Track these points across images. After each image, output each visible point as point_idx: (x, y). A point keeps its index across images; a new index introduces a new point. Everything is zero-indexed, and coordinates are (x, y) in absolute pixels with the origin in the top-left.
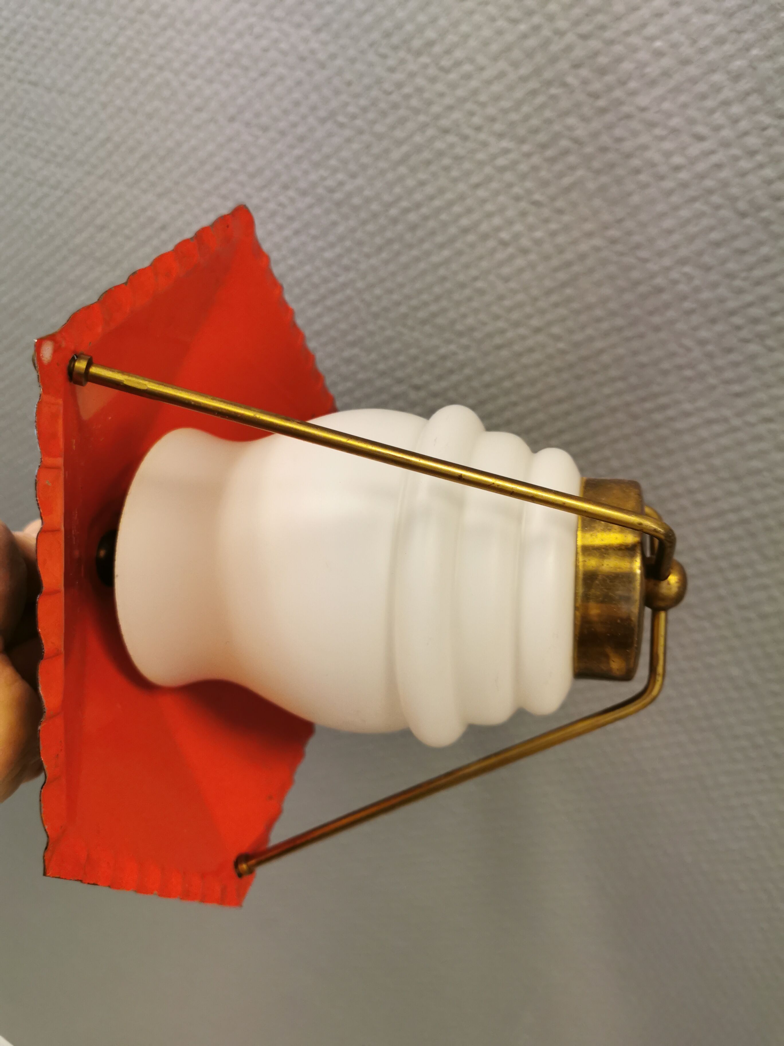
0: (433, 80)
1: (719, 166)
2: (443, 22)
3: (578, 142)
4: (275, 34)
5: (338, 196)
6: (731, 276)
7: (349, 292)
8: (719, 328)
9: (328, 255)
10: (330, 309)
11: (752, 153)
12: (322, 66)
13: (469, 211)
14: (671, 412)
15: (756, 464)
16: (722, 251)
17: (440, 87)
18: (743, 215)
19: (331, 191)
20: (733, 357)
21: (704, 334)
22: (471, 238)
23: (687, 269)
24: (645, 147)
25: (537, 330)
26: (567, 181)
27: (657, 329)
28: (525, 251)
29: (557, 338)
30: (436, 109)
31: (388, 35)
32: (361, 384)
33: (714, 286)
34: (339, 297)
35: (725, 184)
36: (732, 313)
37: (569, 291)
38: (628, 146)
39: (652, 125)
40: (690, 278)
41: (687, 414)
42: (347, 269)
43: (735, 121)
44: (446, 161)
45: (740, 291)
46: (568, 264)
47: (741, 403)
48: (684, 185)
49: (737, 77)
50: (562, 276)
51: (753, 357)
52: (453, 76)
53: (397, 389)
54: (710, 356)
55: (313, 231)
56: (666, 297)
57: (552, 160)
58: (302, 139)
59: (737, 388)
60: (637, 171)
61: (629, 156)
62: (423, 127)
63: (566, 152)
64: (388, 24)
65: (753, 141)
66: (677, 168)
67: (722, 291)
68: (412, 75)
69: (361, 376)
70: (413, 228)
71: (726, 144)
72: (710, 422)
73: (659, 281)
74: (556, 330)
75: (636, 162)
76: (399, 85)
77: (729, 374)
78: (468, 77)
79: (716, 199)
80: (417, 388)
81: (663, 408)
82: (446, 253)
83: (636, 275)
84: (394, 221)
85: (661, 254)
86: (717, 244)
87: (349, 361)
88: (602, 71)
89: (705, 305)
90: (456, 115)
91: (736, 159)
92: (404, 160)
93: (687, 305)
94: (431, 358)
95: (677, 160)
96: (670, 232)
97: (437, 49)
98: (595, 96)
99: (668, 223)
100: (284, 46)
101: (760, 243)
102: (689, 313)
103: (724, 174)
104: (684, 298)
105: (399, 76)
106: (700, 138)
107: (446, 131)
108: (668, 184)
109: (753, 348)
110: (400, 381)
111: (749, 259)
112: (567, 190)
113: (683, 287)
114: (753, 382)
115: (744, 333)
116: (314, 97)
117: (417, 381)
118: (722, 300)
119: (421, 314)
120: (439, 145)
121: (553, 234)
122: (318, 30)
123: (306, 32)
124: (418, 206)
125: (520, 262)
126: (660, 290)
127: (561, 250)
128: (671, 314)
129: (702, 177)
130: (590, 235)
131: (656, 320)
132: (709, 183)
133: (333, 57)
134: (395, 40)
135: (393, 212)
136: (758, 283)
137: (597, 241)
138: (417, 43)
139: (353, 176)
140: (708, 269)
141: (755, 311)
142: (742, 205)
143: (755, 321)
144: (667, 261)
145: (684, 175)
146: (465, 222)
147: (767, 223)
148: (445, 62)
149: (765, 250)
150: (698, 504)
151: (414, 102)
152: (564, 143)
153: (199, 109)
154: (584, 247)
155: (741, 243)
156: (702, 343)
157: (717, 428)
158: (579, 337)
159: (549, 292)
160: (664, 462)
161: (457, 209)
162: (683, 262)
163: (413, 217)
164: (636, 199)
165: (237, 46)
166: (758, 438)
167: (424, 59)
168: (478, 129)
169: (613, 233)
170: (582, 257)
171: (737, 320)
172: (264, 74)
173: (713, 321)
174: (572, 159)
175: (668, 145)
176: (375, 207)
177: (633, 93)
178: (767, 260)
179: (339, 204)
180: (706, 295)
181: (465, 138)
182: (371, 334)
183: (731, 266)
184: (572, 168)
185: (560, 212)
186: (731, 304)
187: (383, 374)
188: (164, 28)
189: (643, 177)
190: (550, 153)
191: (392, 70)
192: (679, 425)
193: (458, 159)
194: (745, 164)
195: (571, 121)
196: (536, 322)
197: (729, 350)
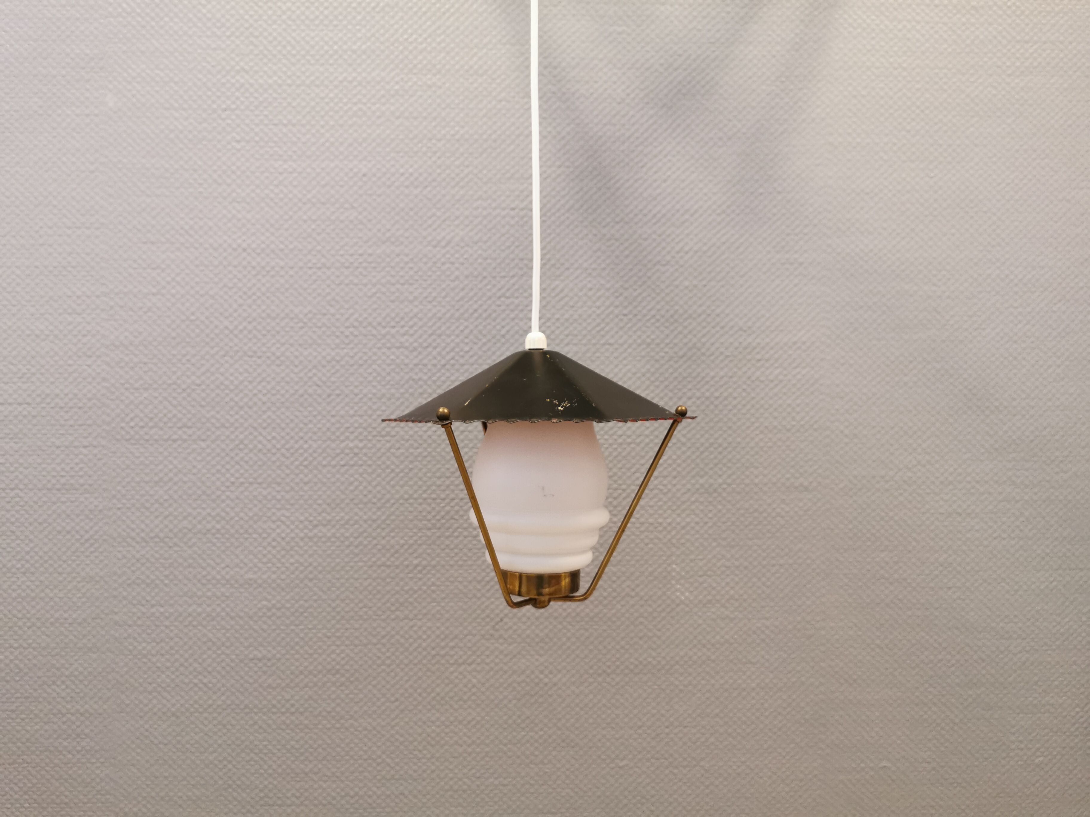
0: (490, 84)
1: (606, 90)
2: (489, 62)
3: (554, 93)
4: (415, 79)
5: (457, 137)
6: (624, 125)
7: (470, 176)
8: (627, 144)
9: (457, 163)
10: (462, 187)
11: (615, 83)
12: (440, 88)
14: (622, 182)
15: (659, 191)
16: (618, 118)
17: (494, 85)
18: (619, 103)
19: (453, 135)
20: (636, 153)
21: (622, 148)
22: (521, 138)
23: (608, 127)
24: (578, 90)
25: (559, 167)
27: (605, 151)
29: (568, 167)
30: (494, 94)
31: (467, 71)
32: (485, 217)
33: (619, 130)
34: (466, 180)
35: (610, 95)
36: (629, 138)
38: (572, 91)
39: (578, 82)
40: (610, 130)
41: (628, 180)
42: (467, 166)
43: (606, 74)
44: (504, 112)
45: (628, 130)
46: (563, 138)
47: (644, 170)
48: (597, 99)
49: (601, 60)
52: (498, 81)
53: (504, 213)
54: (627, 156)
55: (448, 155)
58: (435, 119)
59: (641, 165)
60: (578, 99)
61: (574, 94)
62: (490, 102)
64: (466, 67)
65: (614, 79)
66: (592, 94)
67: (623, 131)
68: (481, 84)
69: (485, 213)
70: (495, 141)
71: (606, 82)
72: (636, 181)
73: (600, 134)
74: (567, 164)
75: (577, 95)
76: (476, 88)
77: (636, 160)
79: (609, 100)
80: (513, 209)
81: (619, 180)
82: (512, 147)
84: (486, 140)
85: (597, 124)
86: (615, 116)
87: (477, 208)
88: (555, 68)
89: (619, 138)
90: (503, 94)
91: (611, 86)
92: (485, 115)
93: (613, 139)
94: (517, 193)
95: (591, 91)
96: (597, 116)
97: (490, 72)
98: (555, 76)
99: (595, 113)
100: (420, 83)
102: (614, 142)
103: (609, 91)
104: (610, 137)
105: (475, 85)
106: (596, 82)
107: (500, 101)
108: (591, 100)
109: (640, 148)
110: (504, 209)
113: (609, 134)
115: (636, 143)
116: (439, 101)
117: (513, 206)
118: (624, 134)
119: (508, 175)
120: (499, 107)
121: (555, 128)
122: (435, 75)
123: (429, 76)
124: (495, 132)
126: (601, 137)
127: (559, 133)
128: (608, 144)
129: (601, 94)
130: (569, 124)
131: (603, 148)
132: (605, 96)
133: (444, 83)
134: (471, 72)
135: (485, 137)
136: (633, 124)
137: (572, 126)
138: (481, 72)
139: (463, 127)
140: (614, 125)
142: (618, 100)
143: (637, 138)
144: (600, 126)
145: (595, 96)
148: (494, 76)
149: (631, 113)
150: (645, 215)
151: (485, 93)
153: (379, 117)
154: (568, 129)
156: (623, 151)
157: (641, 182)
158: (577, 164)
160: (627, 202)
161: (513, 128)
162: (605, 125)
163: (494, 136)
164: (581, 108)
165: (397, 87)
166: (655, 181)
167: (485, 77)
168: (514, 97)
169: (577, 121)
170: (568, 133)
171: (632, 140)
172: (411, 96)
173: (624, 143)
175: (586, 87)
176: (476, 137)
177: (569, 73)
179: (458, 140)
180: (618, 134)
182: (486, 192)
183: (622, 121)
185: (555, 119)
186: (627, 134)
187: (495, 209)
188: (355, 87)
189: (582, 100)
191: (472, 83)
192: (627, 185)
194: (614, 87)
195: (550, 86)
196: (558, 163)
197: (633, 151)
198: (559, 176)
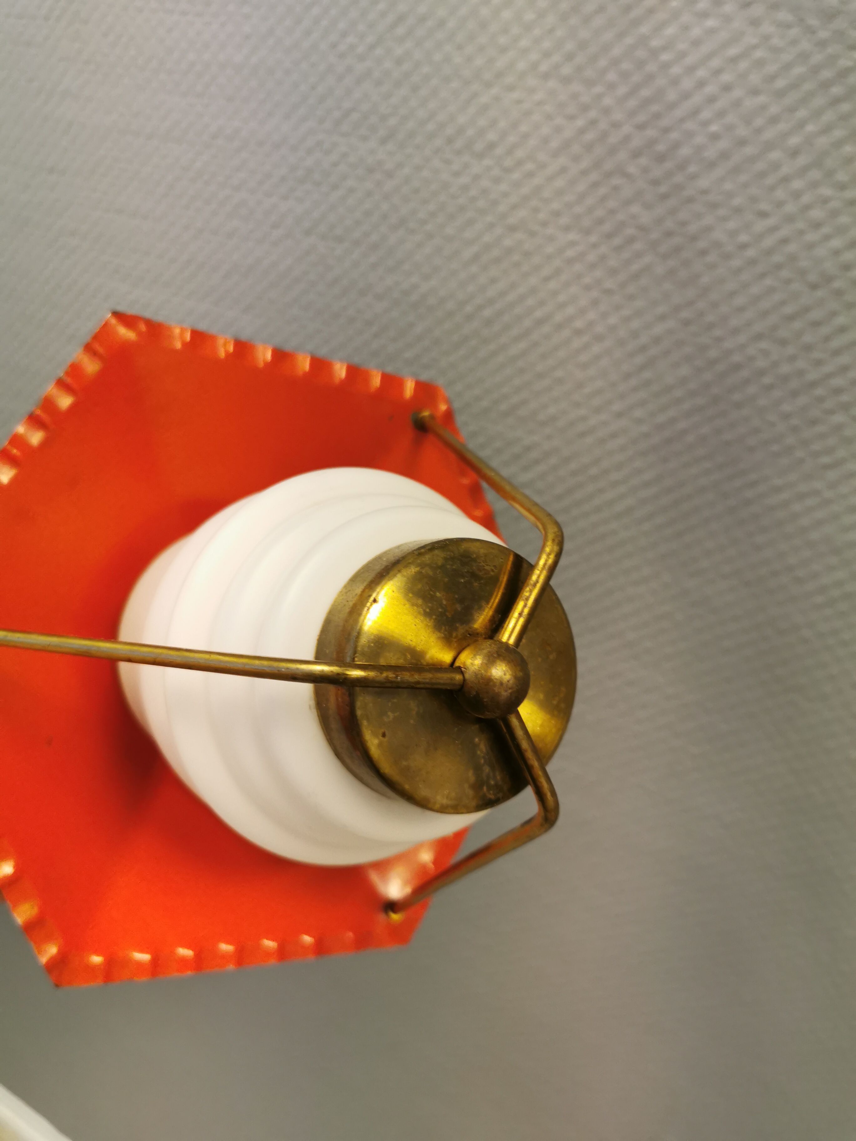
0: (497, 180)
1: (785, 241)
2: (502, 124)
3: (642, 229)
4: (343, 148)
5: (413, 298)
6: (808, 348)
8: (802, 400)
11: (817, 225)
12: (390, 175)
13: (542, 303)
16: (797, 325)
17: (503, 187)
18: (814, 287)
19: (406, 294)
20: (820, 429)
21: (786, 407)
22: (546, 329)
23: (764, 345)
24: (709, 229)
25: (619, 415)
26: (635, 267)
27: (739, 406)
28: (599, 338)
29: (640, 422)
30: (502, 208)
31: (450, 141)
33: (792, 359)
35: (793, 258)
36: (813, 385)
37: (647, 375)
38: (693, 228)
39: (714, 206)
40: (766, 353)
41: (778, 490)
43: (797, 195)
44: (516, 257)
45: (819, 363)
46: (643, 349)
47: (832, 475)
48: (752, 262)
49: (795, 153)
50: (639, 360)
51: (839, 428)
52: (516, 176)
54: (795, 429)
55: (391, 333)
56: (744, 373)
57: (618, 249)
58: (375, 247)
59: (826, 460)
60: (703, 253)
61: (694, 238)
62: (491, 226)
63: (631, 240)
64: (449, 131)
65: (817, 214)
66: (744, 247)
67: (800, 364)
68: (477, 178)
70: (489, 323)
71: (790, 219)
72: (801, 497)
73: (737, 358)
75: (702, 244)
76: (465, 188)
77: (816, 447)
78: (531, 175)
79: (785, 273)
82: (522, 345)
83: (713, 353)
84: (469, 318)
85: (736, 331)
86: (791, 318)
88: (661, 158)
89: (785, 379)
90: (522, 213)
91: (801, 233)
92: (476, 258)
93: (767, 380)
94: (516, 450)
95: (743, 238)
96: (741, 309)
97: (499, 151)
98: (655, 183)
99: (739, 301)
100: (352, 159)
101: (834, 314)
102: (770, 388)
103: (792, 248)
104: (762, 373)
105: (464, 180)
106: (763, 215)
107: (512, 229)
108: (736, 263)
109: (838, 418)
111: (825, 330)
112: (636, 276)
113: (761, 363)
114: (841, 453)
115: (829, 404)
116: (384, 206)
118: (801, 373)
119: (503, 407)
120: (508, 242)
121: (627, 320)
122: (384, 142)
123: (372, 144)
124: (491, 302)
125: (596, 349)
126: (737, 367)
127: (635, 335)
128: (752, 390)
129: (769, 252)
130: (662, 318)
131: (737, 397)
132: (777, 258)
133: (400, 166)
134: (458, 145)
135: (468, 309)
136: (837, 353)
137: (670, 324)
138: (479, 146)
139: (427, 278)
140: (783, 343)
141: (838, 382)
142: (812, 277)
143: (838, 391)
144: (742, 338)
145: (751, 253)
146: (538, 314)
147: (839, 293)
148: (508, 162)
149: (839, 320)
150: (798, 581)
151: (481, 203)
152: (630, 231)
153: (276, 226)
154: (658, 329)
155: (816, 315)
156: (787, 416)
157: (810, 502)
158: (660, 419)
159: (628, 376)
161: (530, 302)
162: (759, 337)
163: (487, 313)
164: (705, 280)
165: (308, 163)
167: (487, 162)
168: (544, 224)
169: (685, 314)
170: (657, 340)
171: (819, 391)
172: (335, 188)
173: (795, 394)
174: (638, 246)
175: (732, 225)
176: (450, 306)
177: (694, 177)
178: (842, 330)
179: (415, 306)
180: (785, 369)
181: (532, 234)
183: (808, 338)
184: (638, 255)
185: (631, 298)
186: (812, 375)
188: (238, 150)
189: (711, 258)
190: (617, 241)
191: (457, 174)
193: (527, 254)
194: (811, 237)
195: (635, 209)
196: (616, 407)
197: (814, 422)
198: (614, 436)
